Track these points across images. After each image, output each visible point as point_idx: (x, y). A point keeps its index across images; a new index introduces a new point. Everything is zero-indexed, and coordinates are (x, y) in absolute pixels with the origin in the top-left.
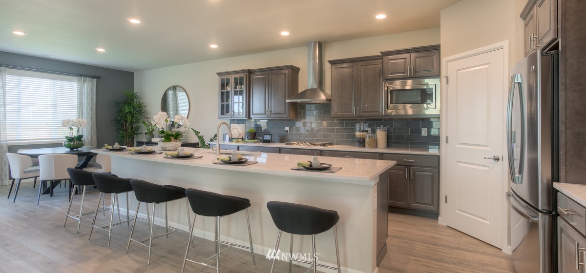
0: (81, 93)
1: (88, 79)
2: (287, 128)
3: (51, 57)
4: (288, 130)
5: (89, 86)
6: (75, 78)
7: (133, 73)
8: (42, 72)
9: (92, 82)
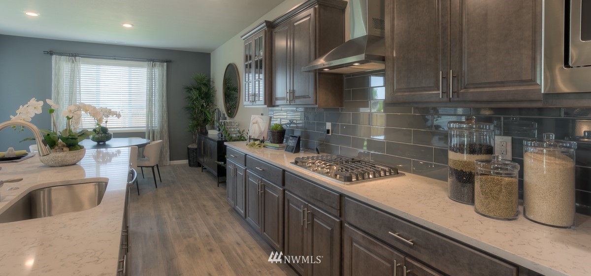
0: (151, 79)
1: (158, 64)
2: (329, 126)
3: (125, 43)
4: (330, 128)
5: (159, 71)
6: (146, 63)
7: (210, 54)
8: (115, 59)
9: (163, 66)
